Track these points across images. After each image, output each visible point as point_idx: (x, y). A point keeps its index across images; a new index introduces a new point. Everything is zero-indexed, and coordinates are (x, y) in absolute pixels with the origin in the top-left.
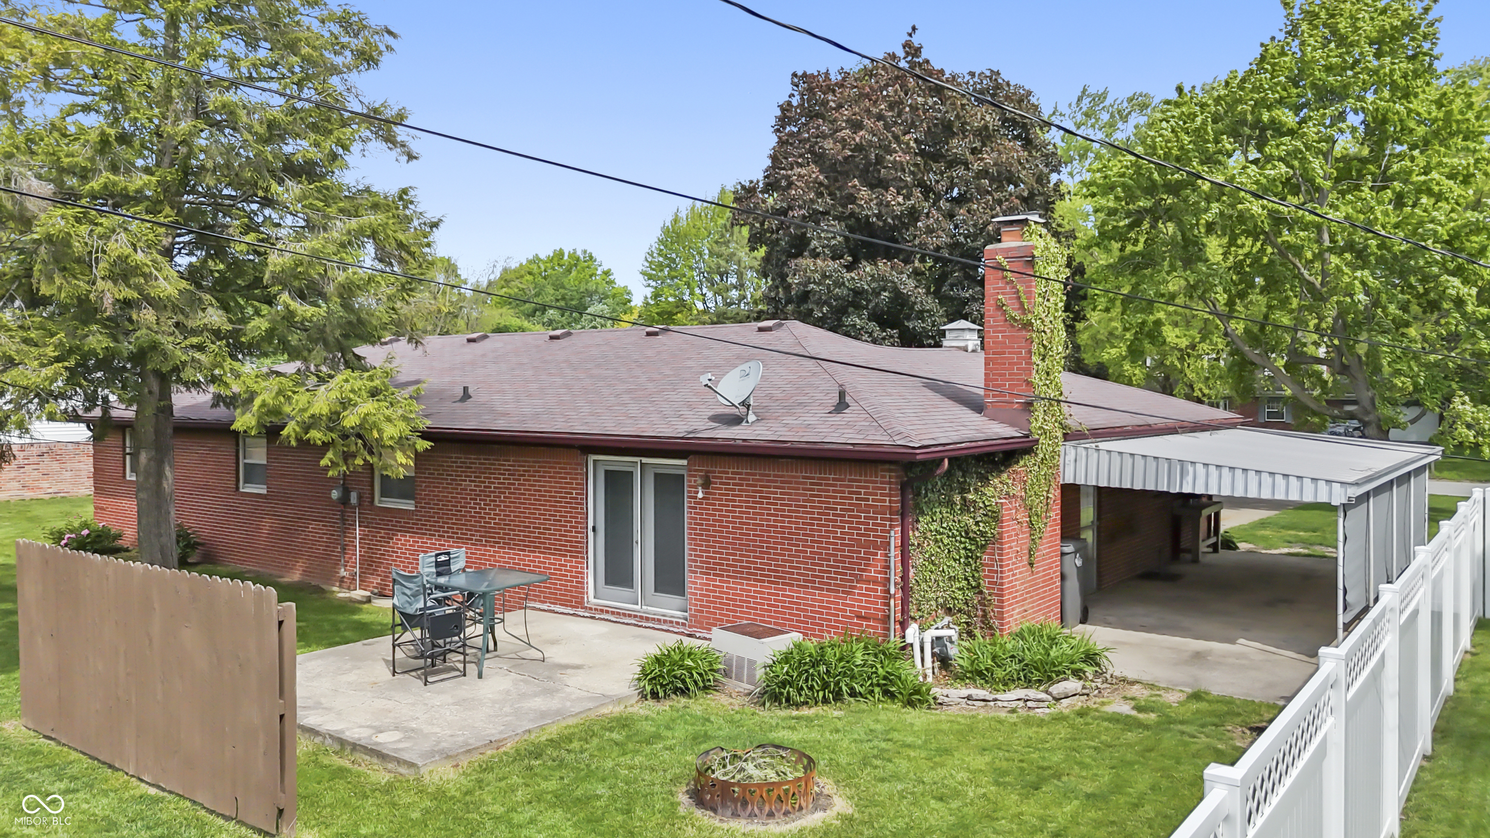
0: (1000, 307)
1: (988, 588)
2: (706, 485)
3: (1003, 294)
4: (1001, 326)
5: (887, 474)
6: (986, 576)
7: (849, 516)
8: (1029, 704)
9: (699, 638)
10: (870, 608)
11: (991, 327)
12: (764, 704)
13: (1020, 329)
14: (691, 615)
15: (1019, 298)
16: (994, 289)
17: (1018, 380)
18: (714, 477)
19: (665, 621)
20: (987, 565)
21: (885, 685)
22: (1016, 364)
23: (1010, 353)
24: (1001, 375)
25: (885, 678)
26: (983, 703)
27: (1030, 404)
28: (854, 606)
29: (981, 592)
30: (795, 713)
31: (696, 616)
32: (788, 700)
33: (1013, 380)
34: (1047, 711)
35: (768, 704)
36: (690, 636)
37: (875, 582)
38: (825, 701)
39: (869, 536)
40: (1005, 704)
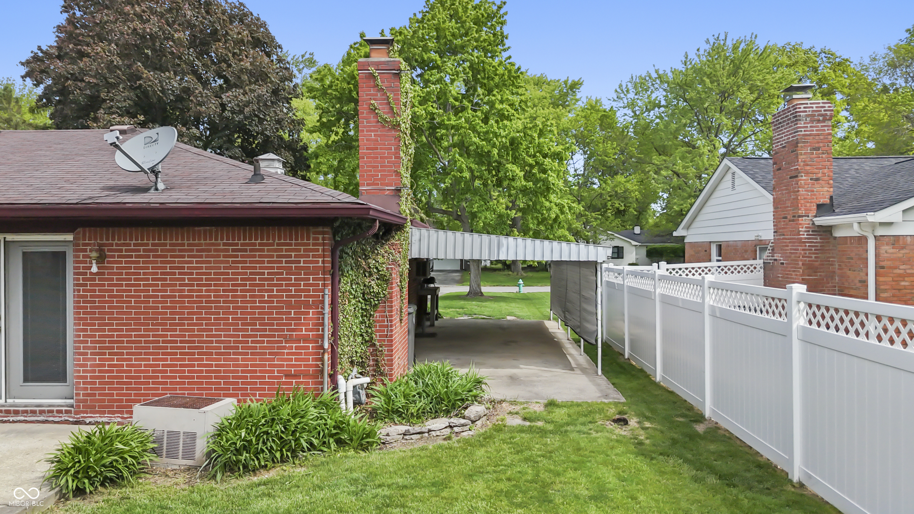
0: (373, 110)
1: (379, 341)
2: (101, 259)
3: (374, 99)
4: (374, 126)
5: (321, 237)
6: (377, 331)
7: (278, 279)
8: (456, 429)
9: (90, 423)
10: (300, 366)
11: (365, 127)
12: (214, 477)
13: (390, 130)
14: (78, 401)
15: (389, 103)
16: (367, 95)
17: (389, 171)
18: (109, 250)
19: (42, 412)
20: (378, 321)
21: (337, 433)
22: (386, 158)
23: (381, 149)
24: (373, 167)
25: (335, 427)
26: (418, 436)
27: (399, 191)
28: (283, 366)
29: (374, 345)
30: (255, 479)
31: (86, 401)
32: (245, 467)
33: (384, 171)
34: (470, 433)
35: (219, 476)
36: (76, 423)
37: (306, 339)
38: (284, 460)
39: (301, 296)
40: (438, 433)
